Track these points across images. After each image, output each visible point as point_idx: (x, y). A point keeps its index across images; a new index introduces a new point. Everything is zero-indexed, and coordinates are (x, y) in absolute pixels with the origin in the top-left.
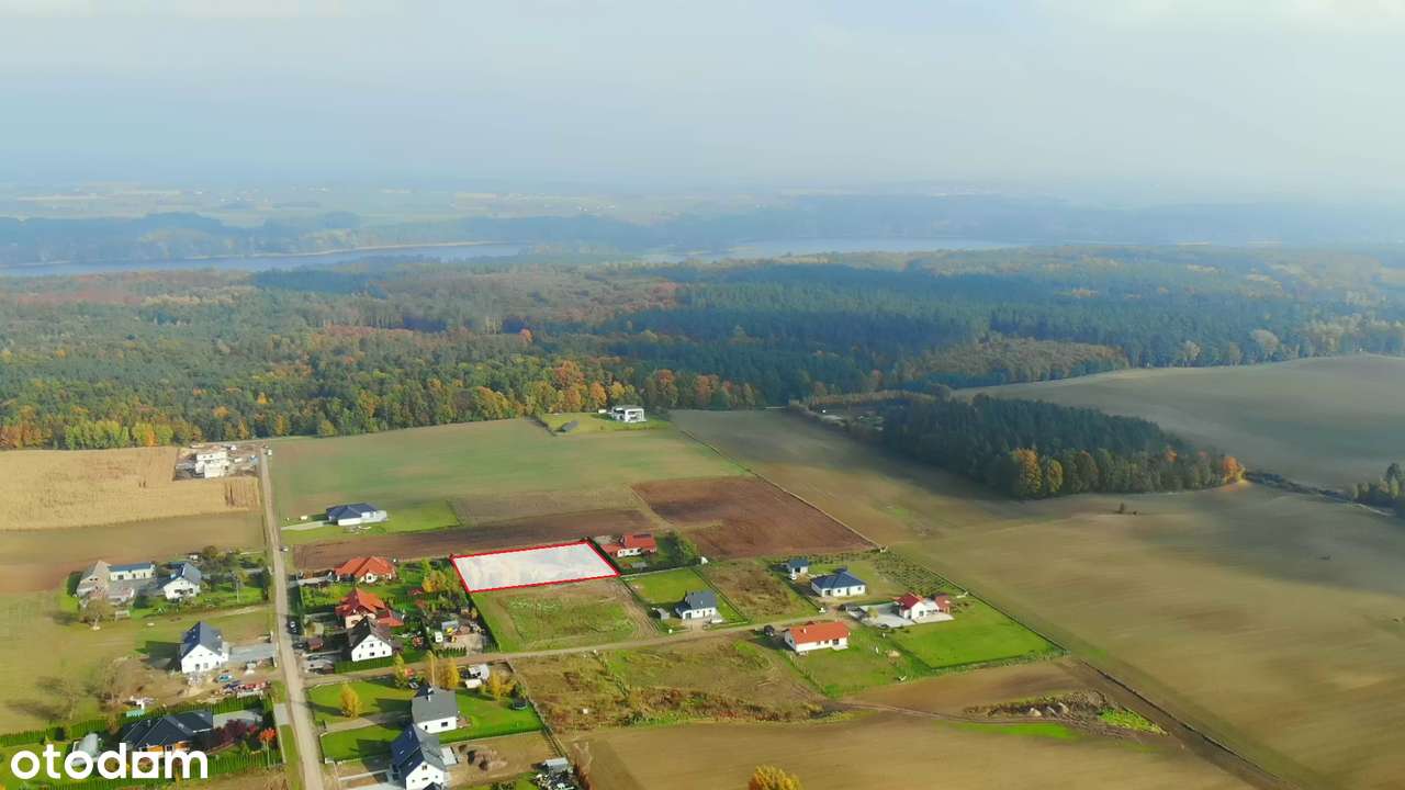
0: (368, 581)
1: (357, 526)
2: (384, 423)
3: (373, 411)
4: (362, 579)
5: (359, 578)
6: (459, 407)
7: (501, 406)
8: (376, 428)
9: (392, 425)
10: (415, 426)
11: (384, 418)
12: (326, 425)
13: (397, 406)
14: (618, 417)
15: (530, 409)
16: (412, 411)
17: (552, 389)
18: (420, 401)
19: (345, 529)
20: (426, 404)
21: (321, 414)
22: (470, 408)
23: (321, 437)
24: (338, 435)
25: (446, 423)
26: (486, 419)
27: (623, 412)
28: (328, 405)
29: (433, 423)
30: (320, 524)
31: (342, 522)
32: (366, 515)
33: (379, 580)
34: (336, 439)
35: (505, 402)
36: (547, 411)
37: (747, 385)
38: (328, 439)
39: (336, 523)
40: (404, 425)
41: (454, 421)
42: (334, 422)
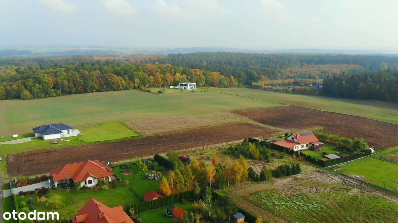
0: (89, 185)
1: (59, 139)
2: (59, 91)
3: (52, 85)
4: (82, 184)
5: (80, 183)
6: (100, 84)
7: (122, 83)
8: (54, 94)
9: (64, 93)
10: (76, 93)
11: (59, 89)
12: (26, 92)
13: (66, 82)
14: (183, 88)
15: (136, 85)
16: (74, 85)
17: (146, 76)
18: (79, 79)
19: (51, 142)
20: (82, 81)
21: (23, 87)
22: (105, 84)
23: (24, 99)
24: (33, 99)
25: (93, 92)
26: (114, 90)
27: (186, 85)
28: (27, 83)
29: (86, 92)
30: (29, 139)
31: (47, 137)
32: (65, 132)
33: (101, 183)
34: (31, 100)
35: (124, 82)
36: (145, 86)
37: (232, 76)
38: (27, 100)
39: (42, 138)
40: (70, 93)
41: (98, 91)
42: (31, 91)
